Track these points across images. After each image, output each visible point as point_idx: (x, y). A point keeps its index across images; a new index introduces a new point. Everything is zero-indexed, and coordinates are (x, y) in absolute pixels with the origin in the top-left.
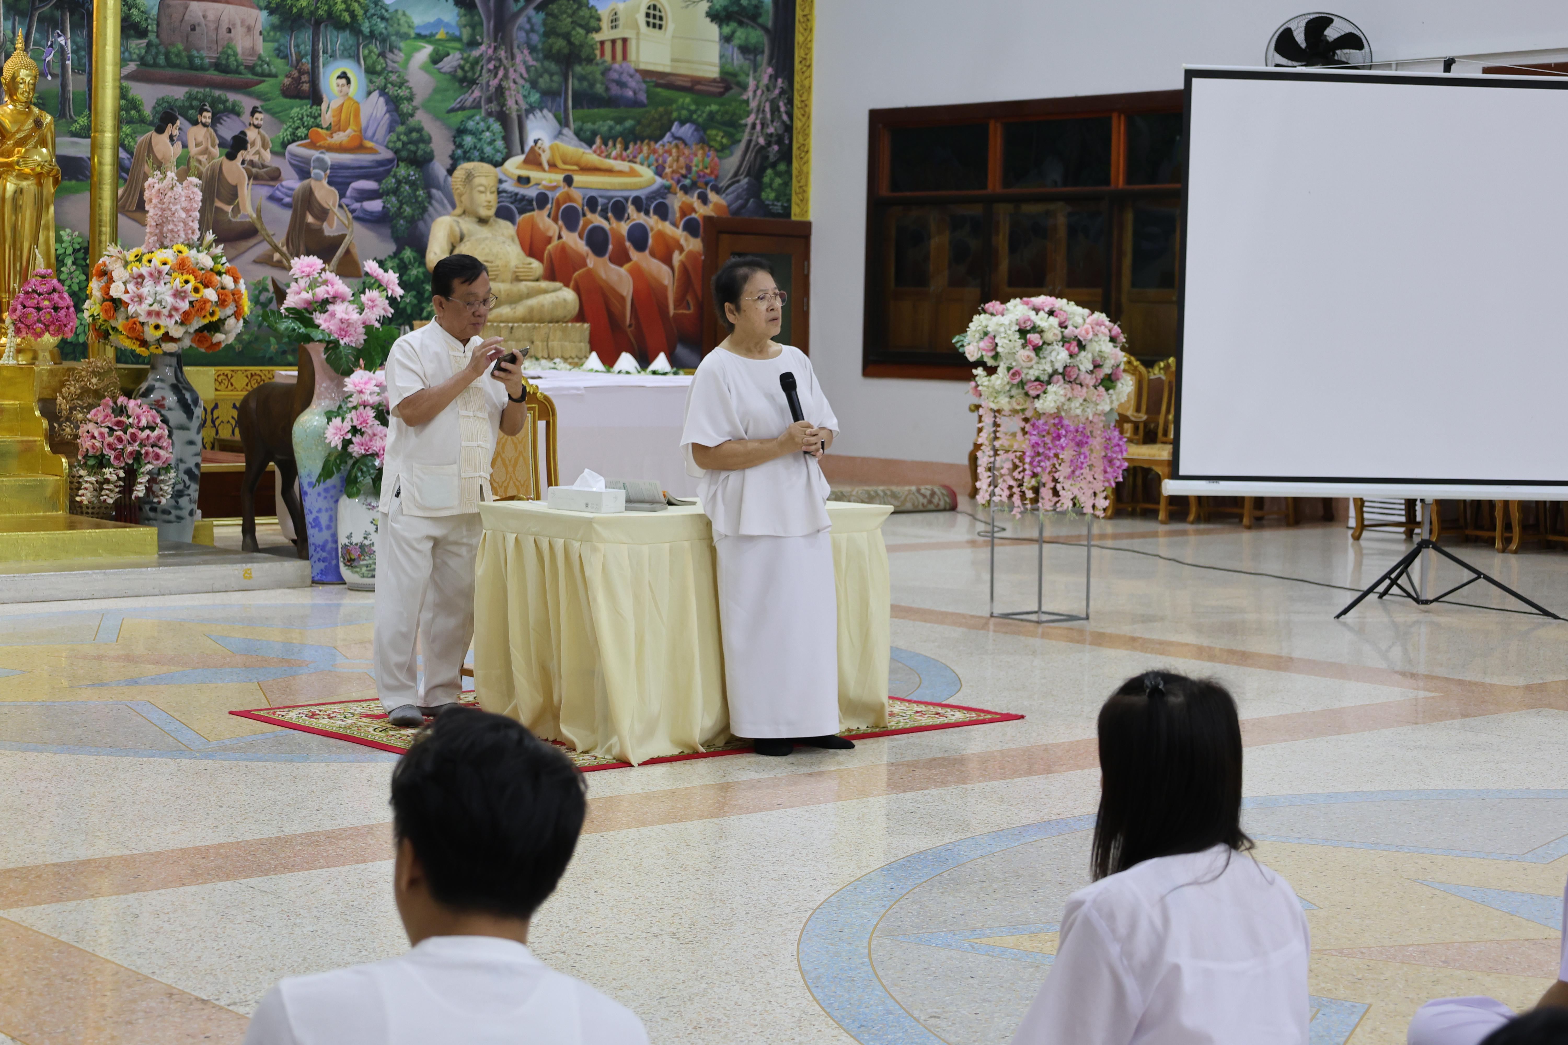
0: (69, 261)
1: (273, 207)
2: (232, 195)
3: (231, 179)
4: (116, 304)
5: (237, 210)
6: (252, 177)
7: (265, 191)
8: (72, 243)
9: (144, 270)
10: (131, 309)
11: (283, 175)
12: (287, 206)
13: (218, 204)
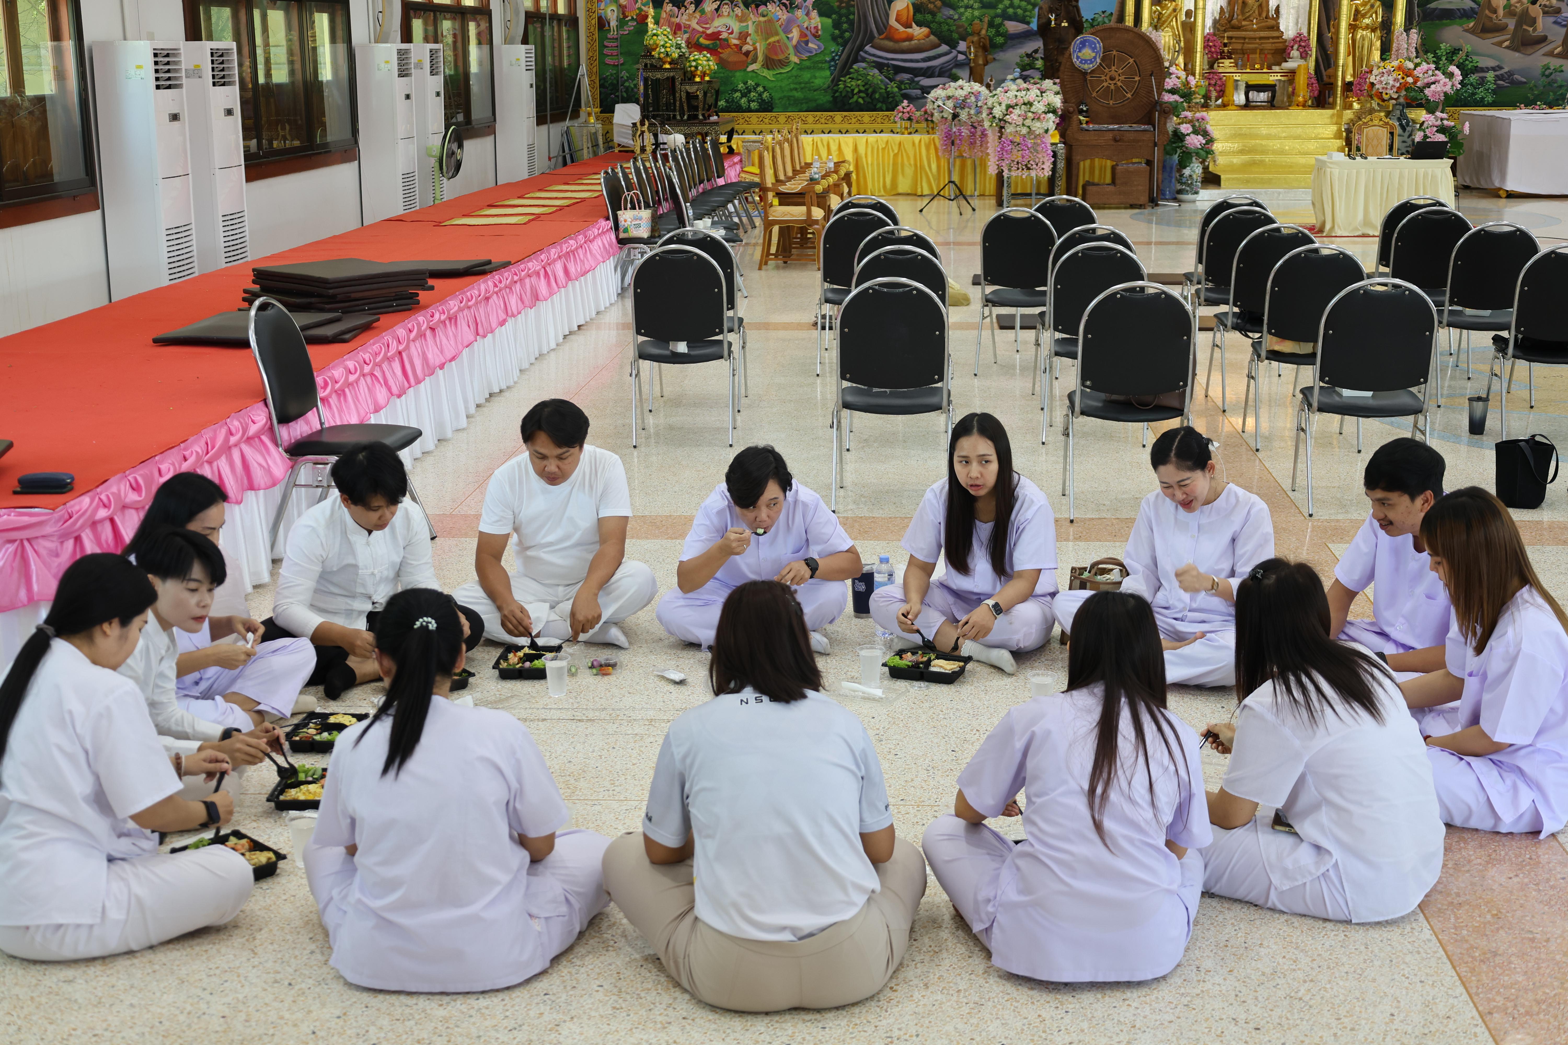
0: (1444, 58)
1: (1556, 27)
2: (1533, 22)
3: (1533, 15)
4: (1372, 85)
5: (1535, 30)
6: (1545, 13)
7: (1552, 19)
8: (1446, 50)
9: (1384, 71)
10: (1377, 86)
11: (1563, 10)
12: (1564, 26)
13: (1525, 27)
